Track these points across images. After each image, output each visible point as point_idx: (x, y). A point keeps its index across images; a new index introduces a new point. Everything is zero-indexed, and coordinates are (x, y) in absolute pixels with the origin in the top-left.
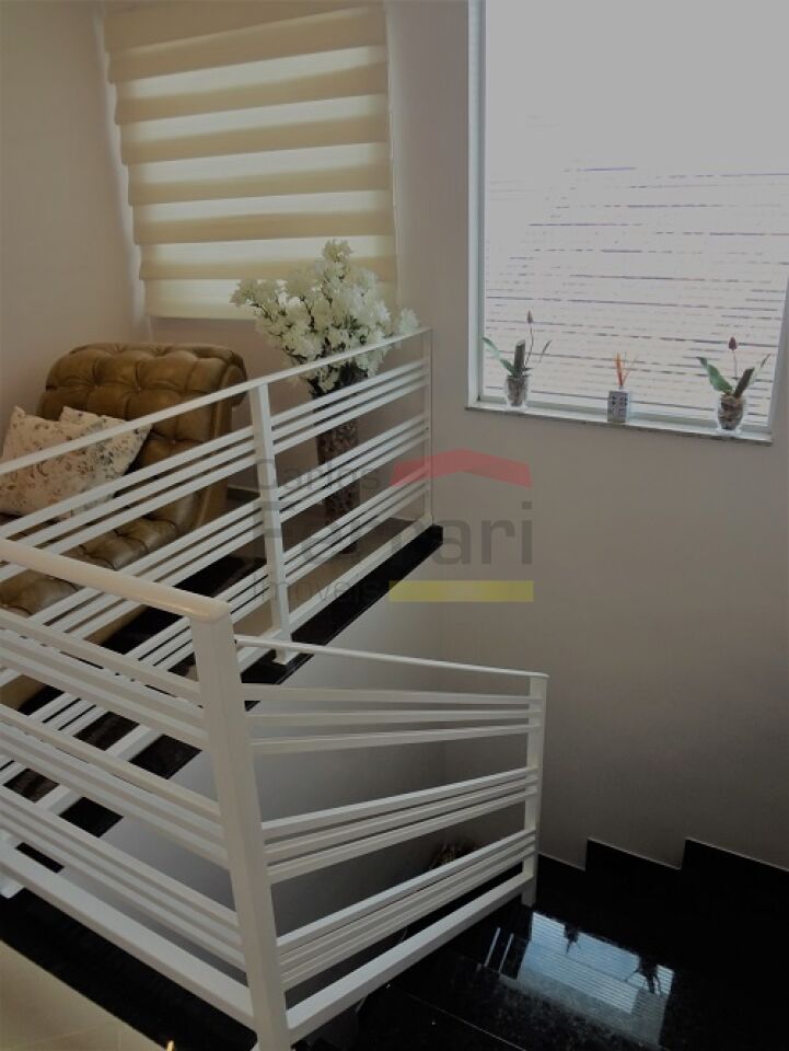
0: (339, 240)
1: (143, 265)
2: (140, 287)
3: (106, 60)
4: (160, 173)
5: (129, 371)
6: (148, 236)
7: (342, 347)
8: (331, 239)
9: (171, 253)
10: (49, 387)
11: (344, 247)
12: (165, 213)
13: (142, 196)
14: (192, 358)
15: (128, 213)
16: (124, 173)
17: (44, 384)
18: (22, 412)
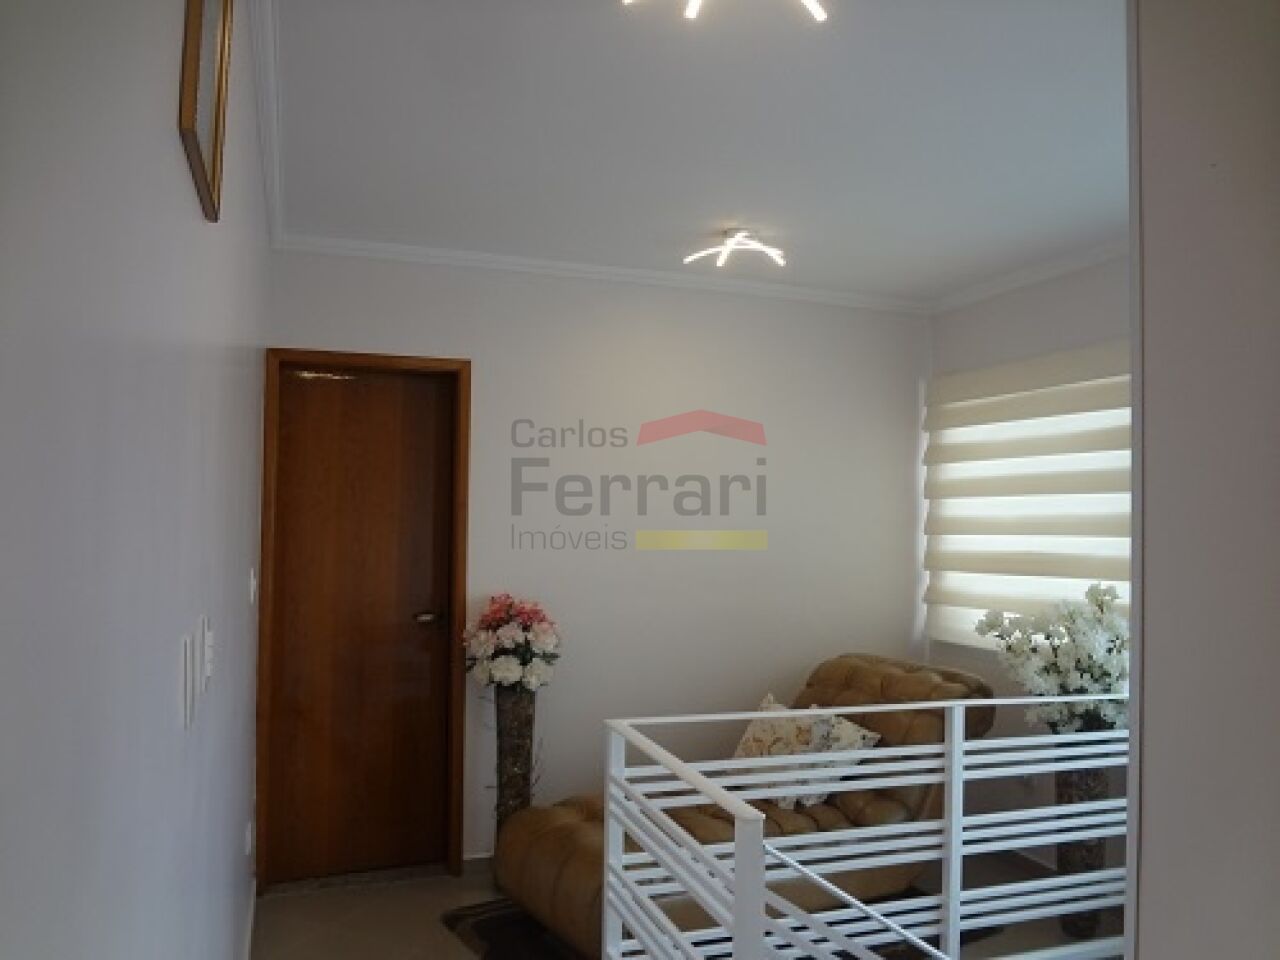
0: (1104, 584)
1: (929, 589)
2: (923, 609)
3: (924, 412)
4: (956, 507)
5: (877, 682)
6: (937, 563)
7: (1082, 691)
8: (1095, 582)
9: (956, 581)
10: (809, 685)
11: (1110, 591)
12: (956, 543)
13: (937, 527)
14: (937, 679)
15: (923, 540)
16: (925, 505)
17: (805, 683)
18: (772, 698)
